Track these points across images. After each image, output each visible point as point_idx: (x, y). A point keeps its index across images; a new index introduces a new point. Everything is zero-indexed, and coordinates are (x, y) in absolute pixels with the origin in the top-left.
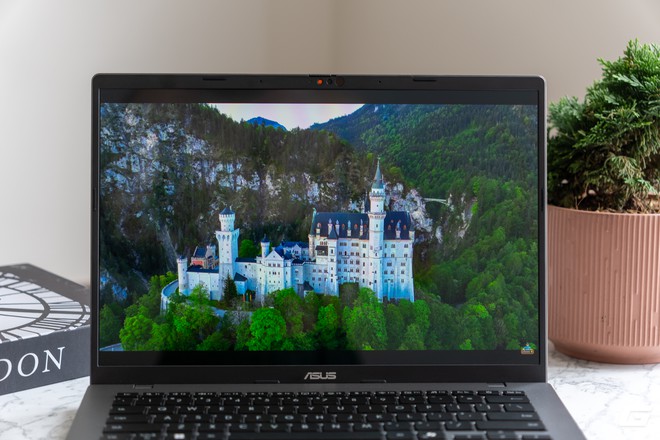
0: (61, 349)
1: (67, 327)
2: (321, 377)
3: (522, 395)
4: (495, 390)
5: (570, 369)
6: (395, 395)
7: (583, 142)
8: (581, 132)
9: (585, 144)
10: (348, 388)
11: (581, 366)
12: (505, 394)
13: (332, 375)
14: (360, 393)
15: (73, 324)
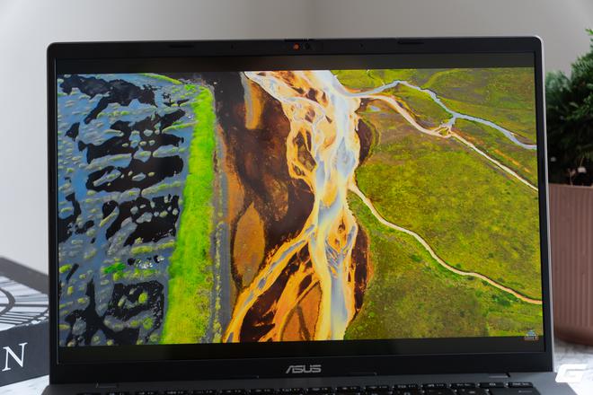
0: (23, 345)
1: (30, 320)
2: (304, 370)
3: (530, 386)
4: (498, 381)
5: (569, 355)
6: (388, 389)
7: (576, 114)
8: (573, 104)
9: (578, 116)
10: (335, 383)
11: (581, 351)
12: (510, 385)
13: (316, 369)
14: (349, 388)
15: (36, 318)
